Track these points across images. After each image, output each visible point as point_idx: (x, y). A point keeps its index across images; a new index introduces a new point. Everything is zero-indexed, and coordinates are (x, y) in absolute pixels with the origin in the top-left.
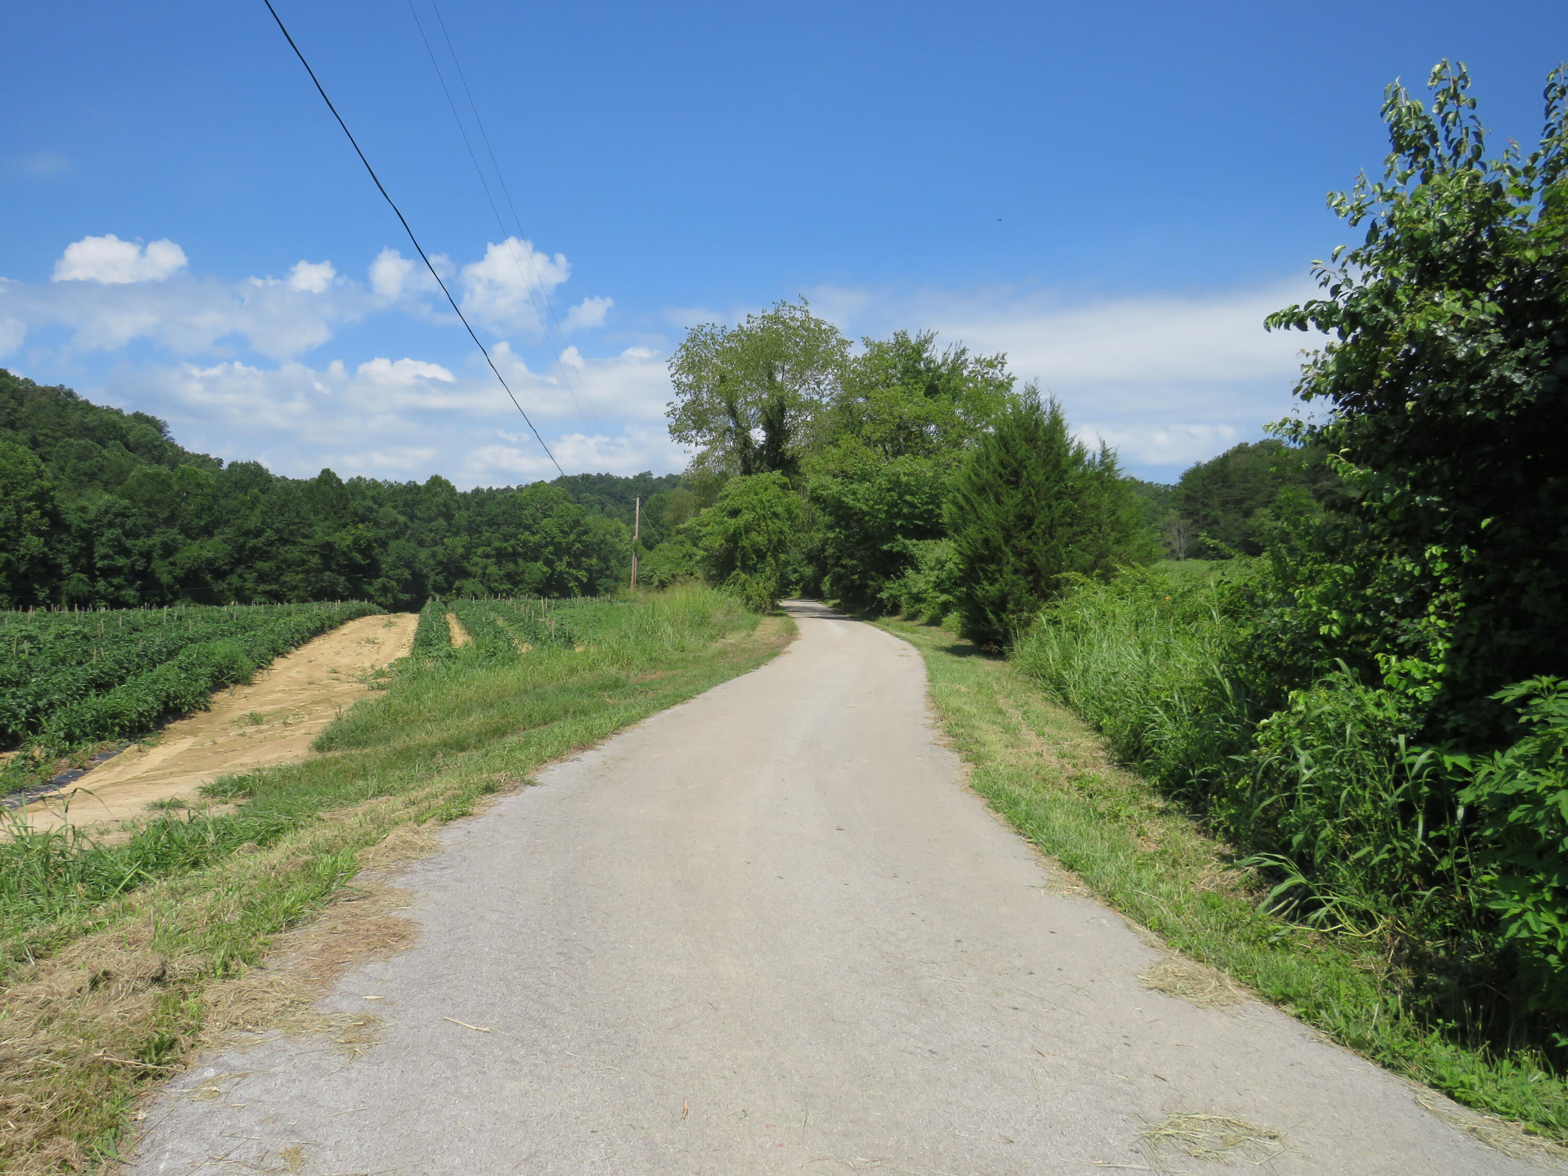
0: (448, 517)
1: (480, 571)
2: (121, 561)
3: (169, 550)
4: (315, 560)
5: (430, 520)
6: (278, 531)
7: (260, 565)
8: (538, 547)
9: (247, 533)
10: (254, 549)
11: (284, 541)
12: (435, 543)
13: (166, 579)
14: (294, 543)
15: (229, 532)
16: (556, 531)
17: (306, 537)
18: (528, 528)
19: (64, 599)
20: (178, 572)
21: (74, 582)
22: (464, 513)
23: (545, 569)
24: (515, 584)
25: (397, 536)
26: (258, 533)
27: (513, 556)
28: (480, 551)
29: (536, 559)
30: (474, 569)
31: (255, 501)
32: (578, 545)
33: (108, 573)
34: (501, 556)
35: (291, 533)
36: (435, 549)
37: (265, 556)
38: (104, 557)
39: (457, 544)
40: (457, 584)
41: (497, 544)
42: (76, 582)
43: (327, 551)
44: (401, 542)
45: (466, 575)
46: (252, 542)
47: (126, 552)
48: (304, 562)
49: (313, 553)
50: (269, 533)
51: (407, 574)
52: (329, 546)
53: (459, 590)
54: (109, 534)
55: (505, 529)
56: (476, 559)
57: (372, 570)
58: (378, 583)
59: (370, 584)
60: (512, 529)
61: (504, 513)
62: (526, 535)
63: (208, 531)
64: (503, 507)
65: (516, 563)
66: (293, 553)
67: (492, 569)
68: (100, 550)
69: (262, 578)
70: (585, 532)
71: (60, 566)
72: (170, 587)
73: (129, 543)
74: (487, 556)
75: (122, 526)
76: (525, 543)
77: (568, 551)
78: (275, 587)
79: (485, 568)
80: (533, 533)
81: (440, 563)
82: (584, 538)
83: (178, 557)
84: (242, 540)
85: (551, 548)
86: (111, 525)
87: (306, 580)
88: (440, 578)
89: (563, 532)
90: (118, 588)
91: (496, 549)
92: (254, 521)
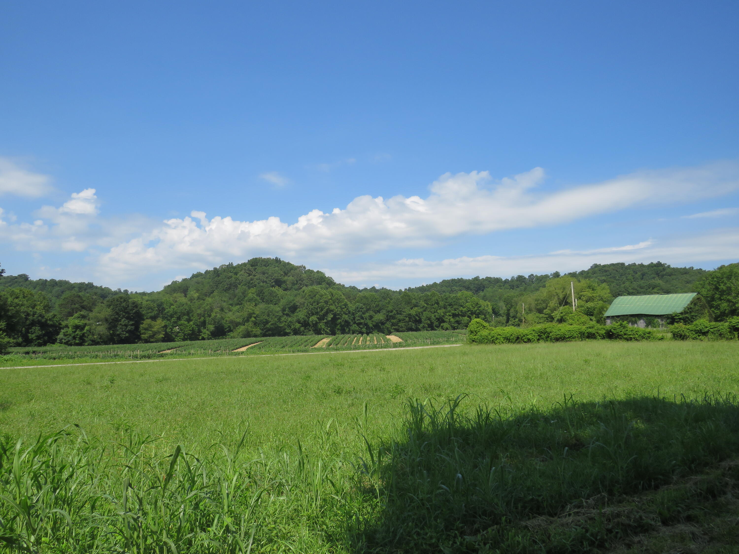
0: (438, 303)
1: (448, 320)
2: (362, 321)
3: (371, 317)
4: (407, 319)
5: (433, 305)
6: (397, 311)
7: (392, 321)
8: (465, 312)
9: (388, 312)
10: (391, 316)
11: (398, 313)
12: (435, 312)
13: (371, 325)
14: (401, 314)
15: (384, 311)
16: (471, 307)
17: (404, 312)
18: (461, 306)
19: (351, 332)
20: (374, 323)
21: (353, 327)
22: (443, 302)
23: (468, 319)
24: (459, 324)
25: (425, 311)
26: (392, 311)
27: (458, 315)
28: (447, 314)
29: (465, 316)
30: (446, 320)
31: (389, 303)
32: (478, 311)
33: (359, 324)
34: (454, 315)
35: (400, 311)
36: (435, 314)
37: (394, 318)
38: (358, 320)
39: (441, 312)
40: (442, 325)
41: (453, 312)
42: (354, 327)
43: (410, 316)
44: (427, 312)
45: (444, 322)
46: (390, 314)
47: (362, 318)
48: (404, 319)
49: (406, 317)
50: (394, 311)
51: (429, 322)
52: (410, 315)
53: (442, 326)
54: (359, 314)
55: (455, 307)
56: (446, 317)
57: (420, 321)
58: (421, 325)
59: (419, 325)
60: (457, 307)
61: (454, 302)
62: (461, 308)
63: (379, 311)
64: (454, 300)
65: (459, 317)
66: (401, 317)
67: (452, 320)
68: (357, 318)
69: (393, 324)
70: (480, 307)
71: (350, 323)
72: (372, 328)
73: (363, 316)
74: (450, 316)
75: (361, 311)
76: (461, 311)
77: (475, 313)
78: (397, 327)
79: (450, 319)
80: (464, 308)
81: (437, 318)
82: (480, 309)
83: (373, 319)
84: (387, 314)
85: (470, 312)
86: (359, 311)
87: (405, 325)
88: (437, 323)
89: (473, 307)
90: (362, 328)
91: (452, 313)
92: (390, 308)
